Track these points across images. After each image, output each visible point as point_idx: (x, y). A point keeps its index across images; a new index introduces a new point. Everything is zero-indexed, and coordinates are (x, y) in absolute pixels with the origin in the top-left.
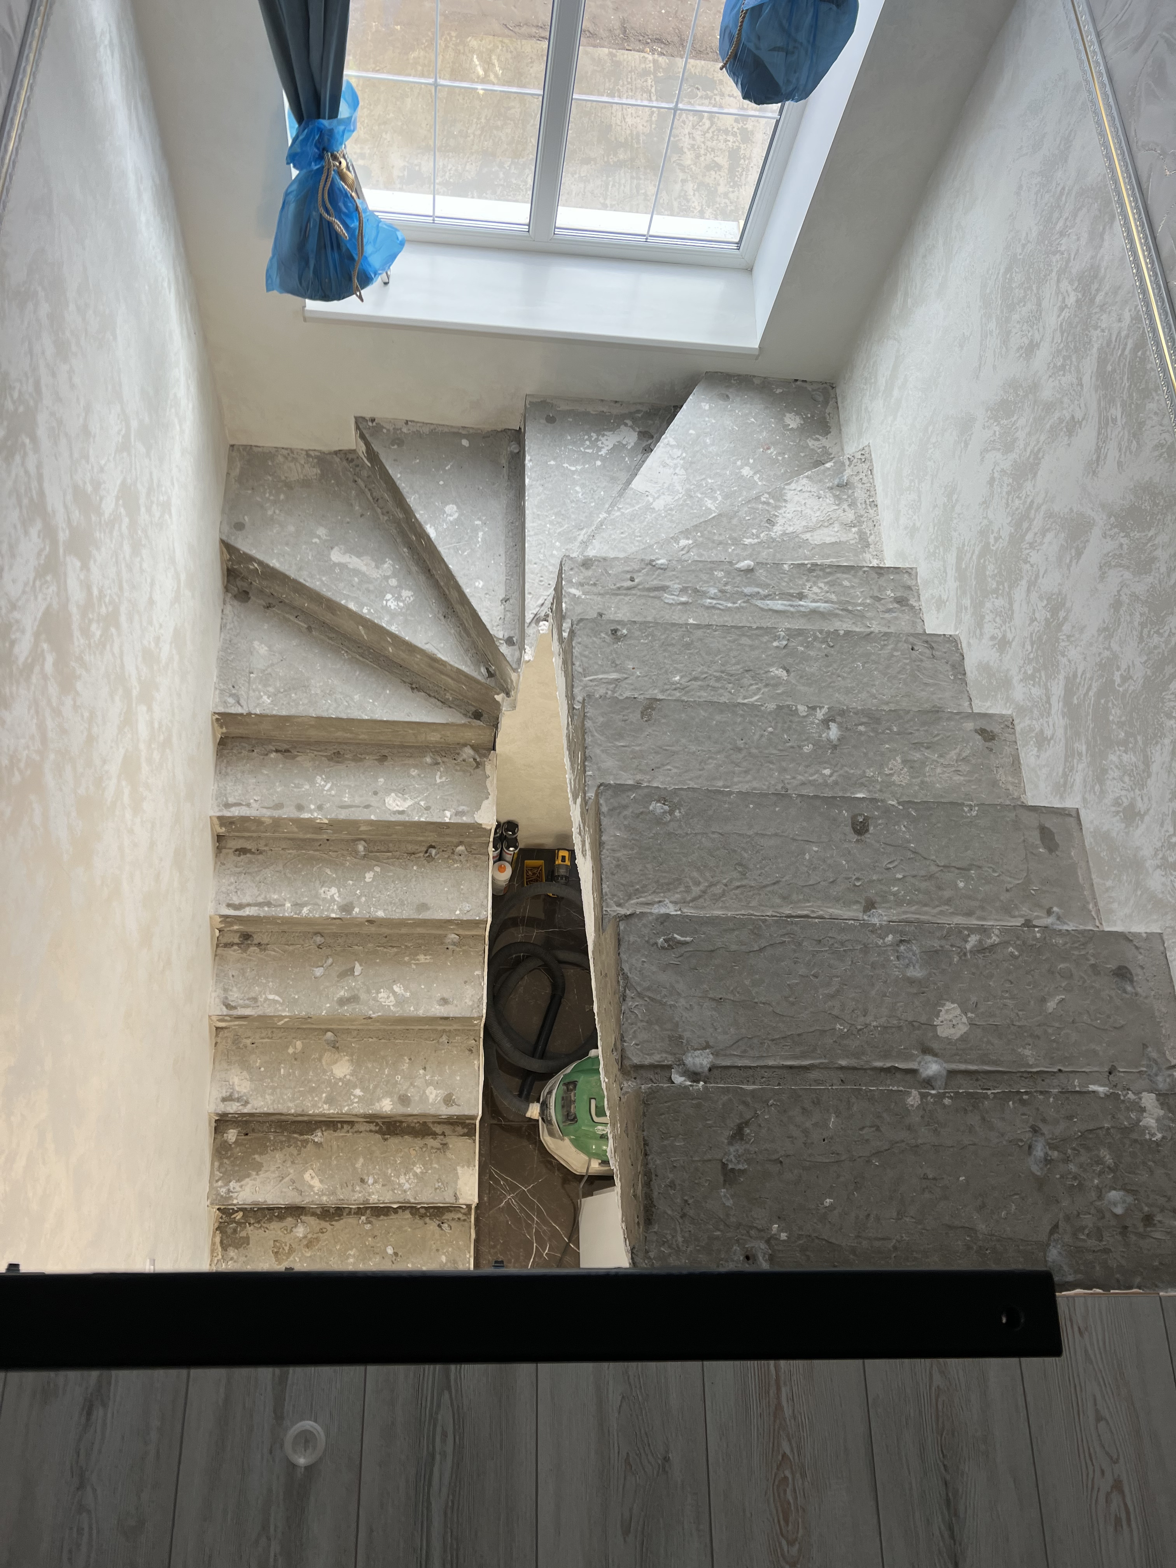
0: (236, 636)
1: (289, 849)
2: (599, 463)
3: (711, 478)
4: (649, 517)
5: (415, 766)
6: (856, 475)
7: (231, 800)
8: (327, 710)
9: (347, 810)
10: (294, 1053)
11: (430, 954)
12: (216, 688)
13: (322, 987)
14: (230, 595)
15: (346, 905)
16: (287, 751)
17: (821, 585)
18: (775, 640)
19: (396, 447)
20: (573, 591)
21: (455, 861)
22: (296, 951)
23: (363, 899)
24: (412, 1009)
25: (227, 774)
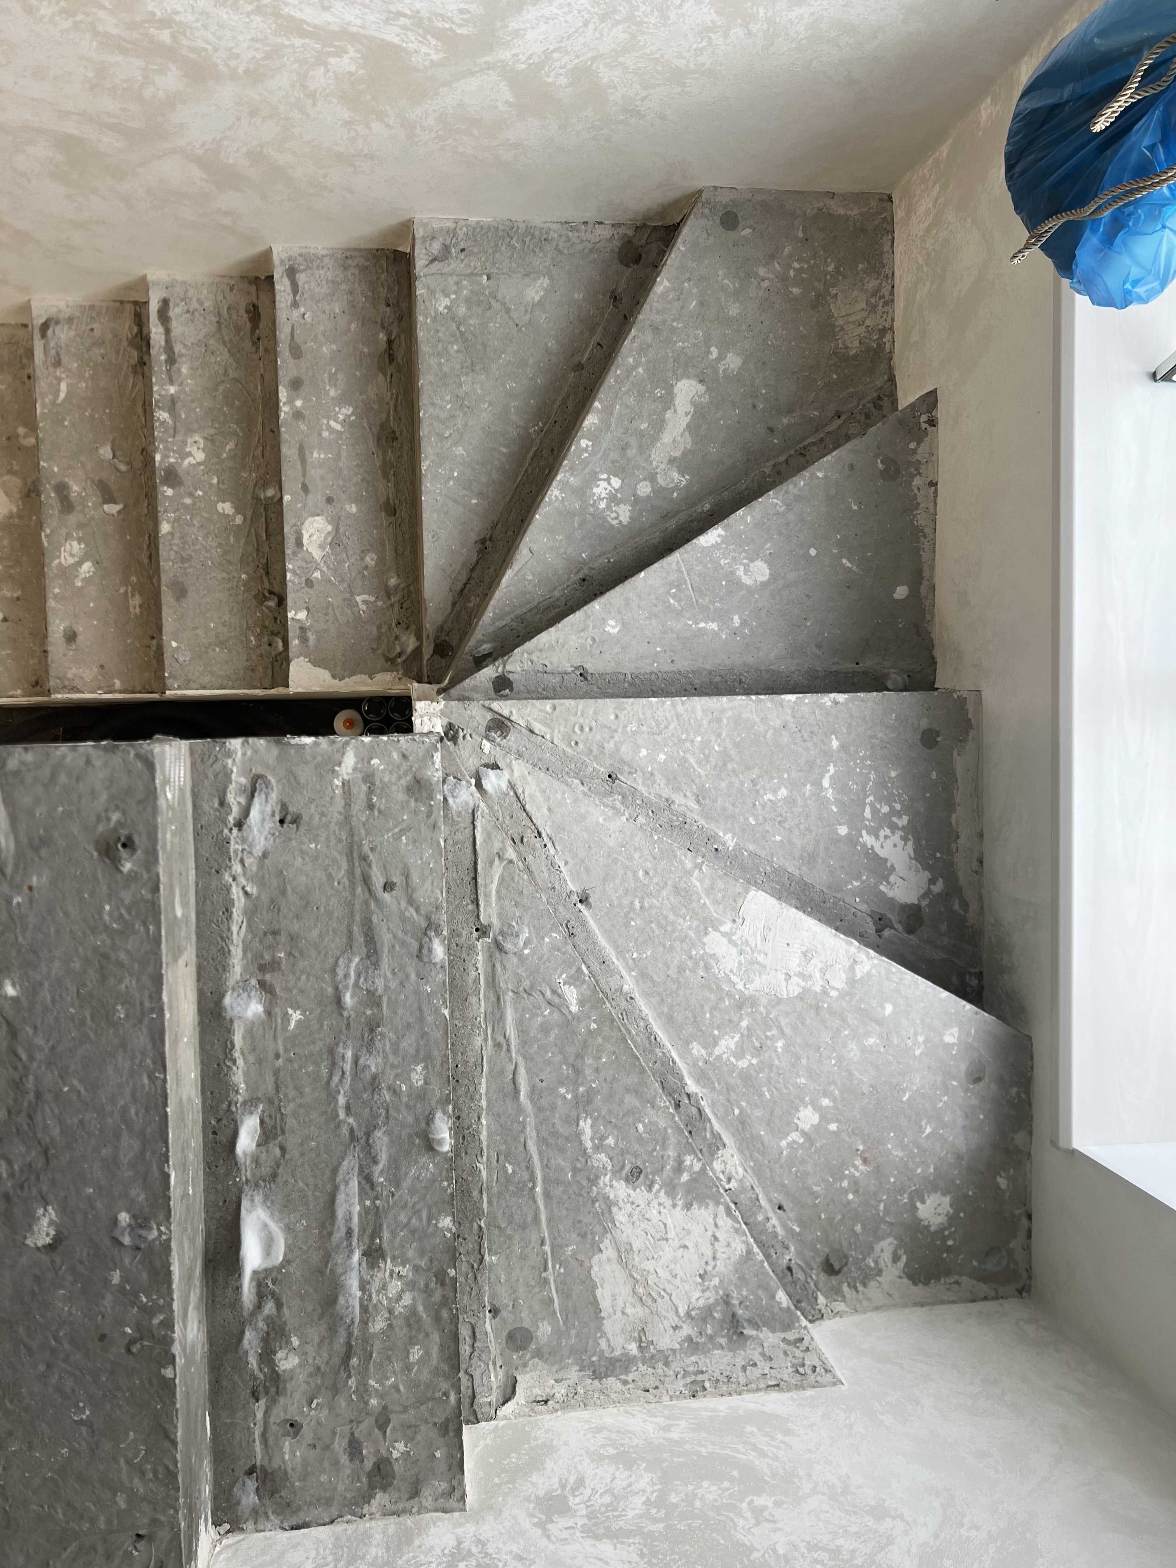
0: (556, 249)
1: (262, 384)
2: (843, 830)
3: (786, 1047)
4: (686, 924)
5: (381, 561)
6: (763, 1354)
7: (301, 278)
8: (433, 404)
9: (296, 457)
10: (17, 436)
11: (142, 613)
12: (456, 222)
13: (82, 458)
14: (630, 233)
15: (177, 476)
16: (391, 357)
17: (407, 1299)
18: (134, 1217)
19: (880, 466)
20: (349, 761)
21: (258, 637)
22: (135, 418)
23: (188, 501)
24: (57, 591)
25: (346, 268)
